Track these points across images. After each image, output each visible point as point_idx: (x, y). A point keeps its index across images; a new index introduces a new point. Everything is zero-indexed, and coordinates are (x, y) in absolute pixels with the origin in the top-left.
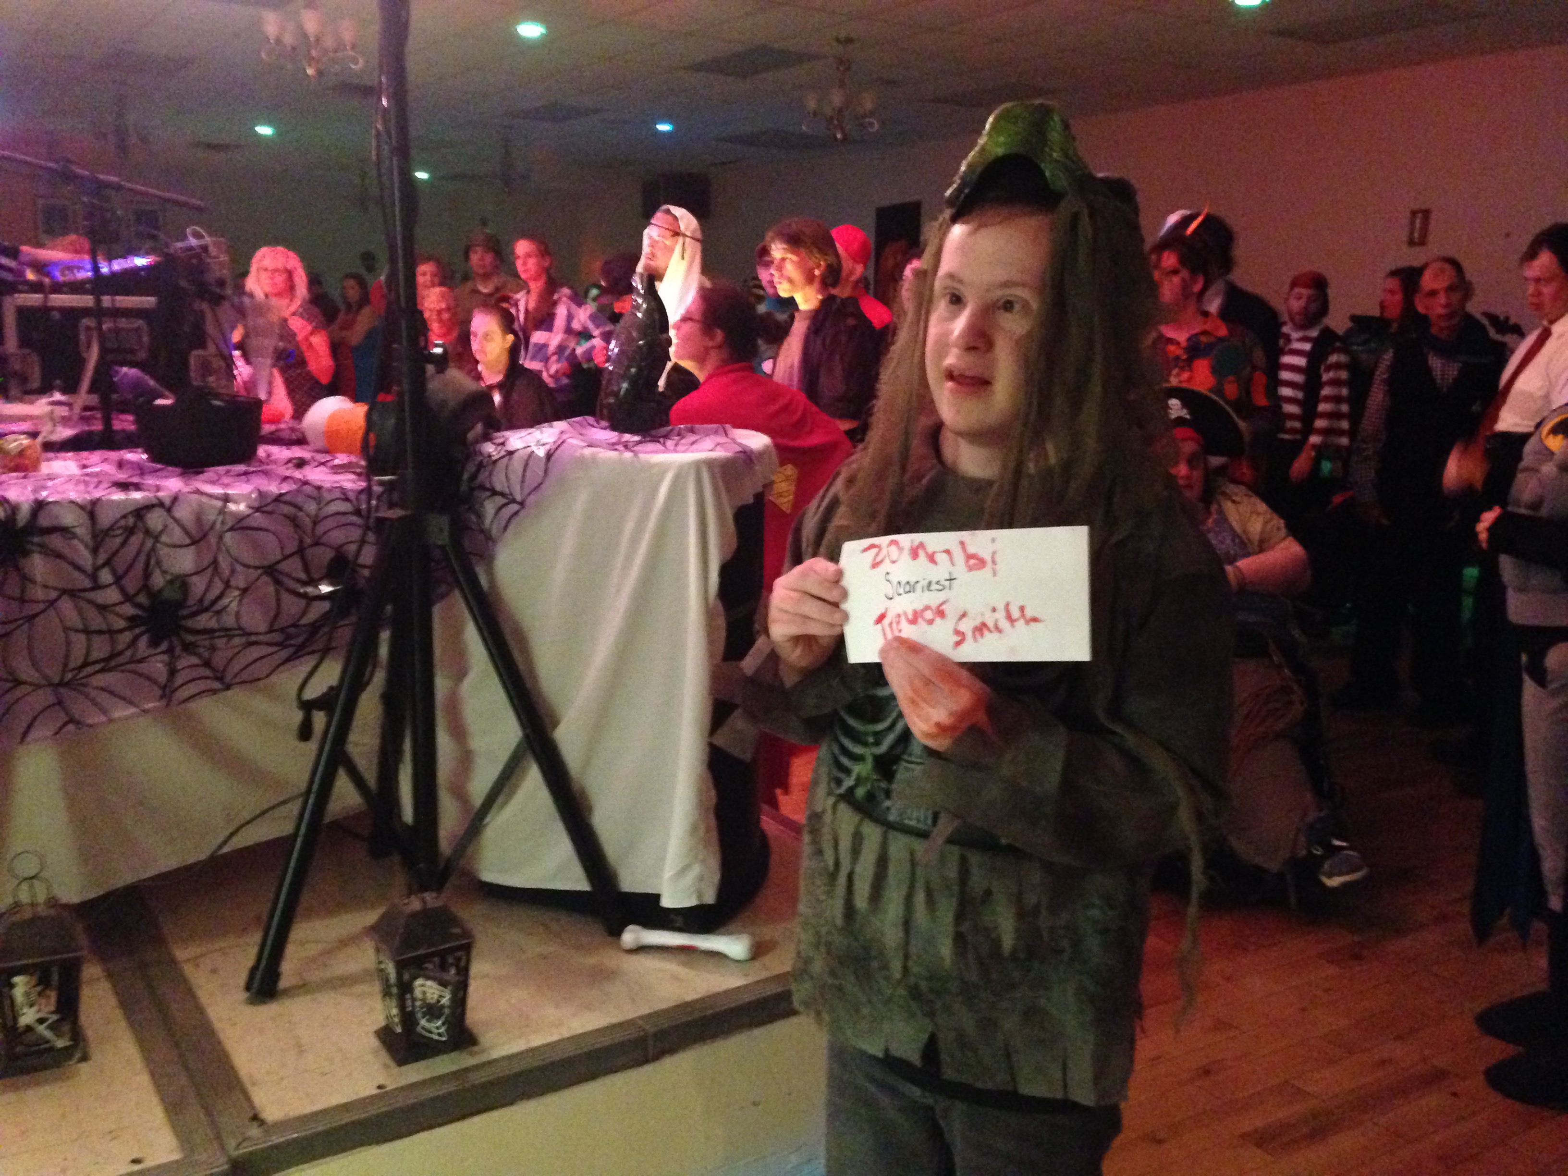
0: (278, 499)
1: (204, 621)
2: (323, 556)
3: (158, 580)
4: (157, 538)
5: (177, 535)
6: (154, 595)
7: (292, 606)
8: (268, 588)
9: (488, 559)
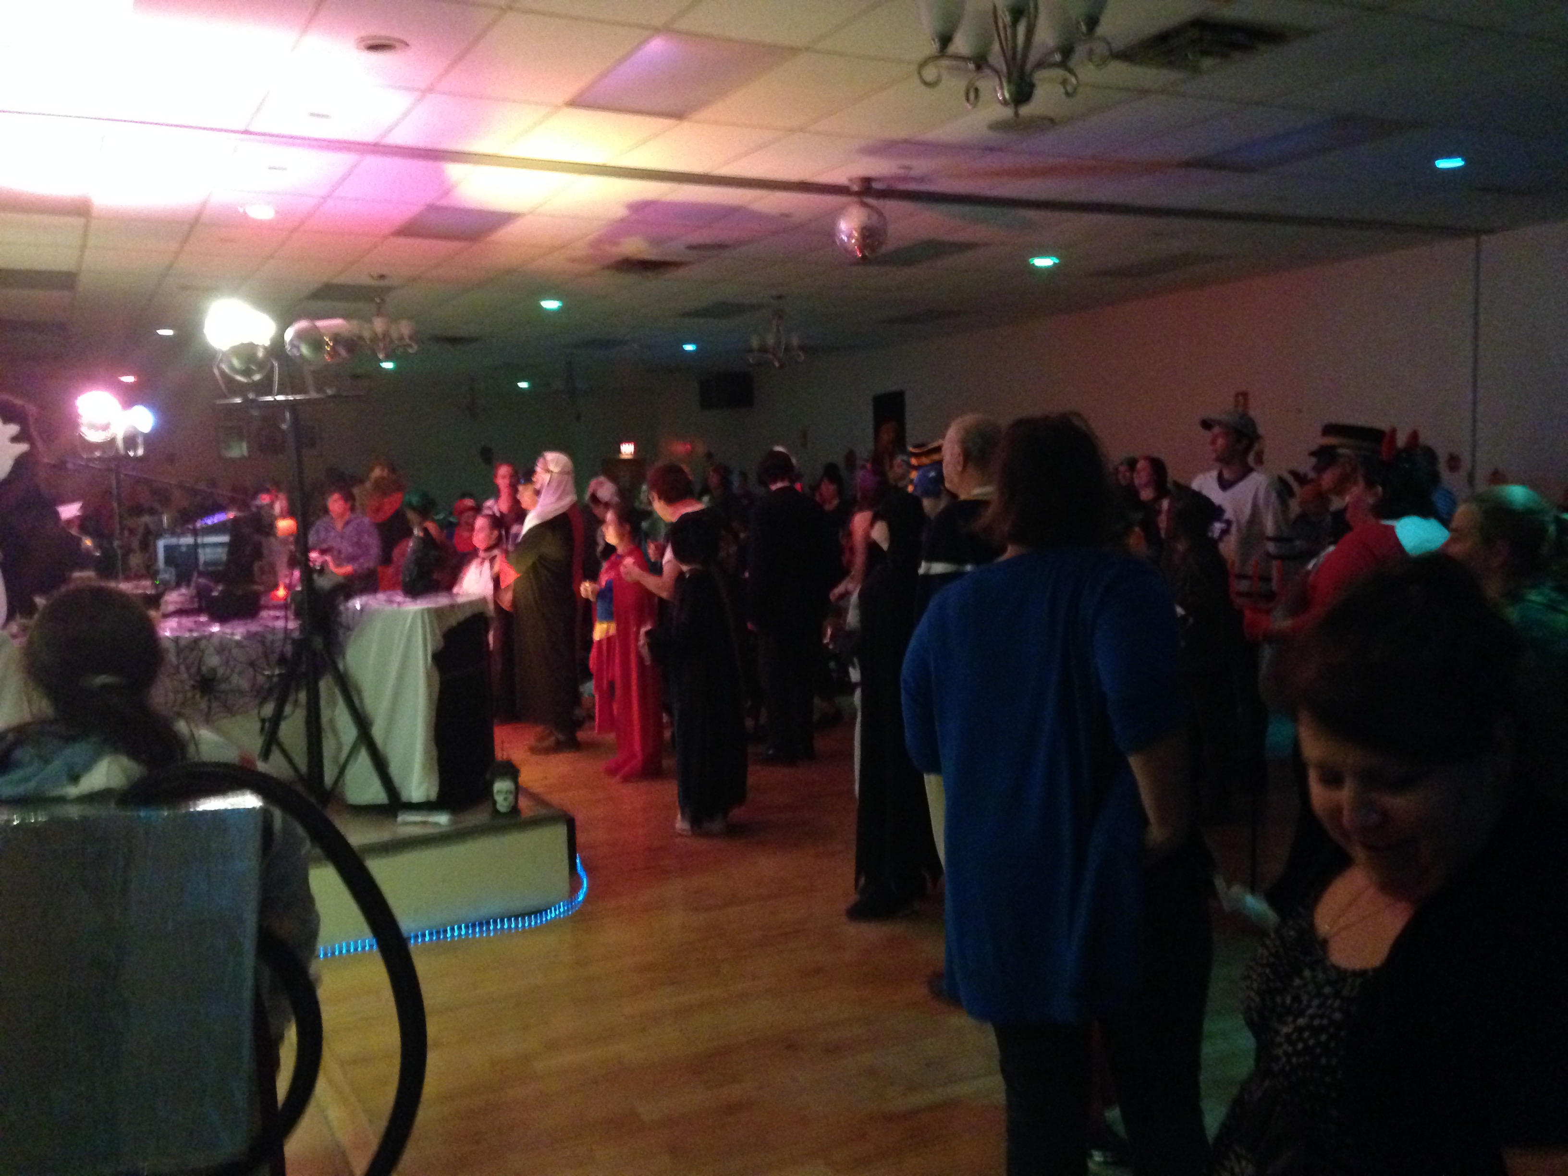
0: (256, 634)
1: (224, 686)
2: (275, 657)
3: (204, 669)
4: (203, 651)
5: (211, 649)
6: (203, 676)
7: (260, 679)
8: (251, 671)
9: (342, 654)
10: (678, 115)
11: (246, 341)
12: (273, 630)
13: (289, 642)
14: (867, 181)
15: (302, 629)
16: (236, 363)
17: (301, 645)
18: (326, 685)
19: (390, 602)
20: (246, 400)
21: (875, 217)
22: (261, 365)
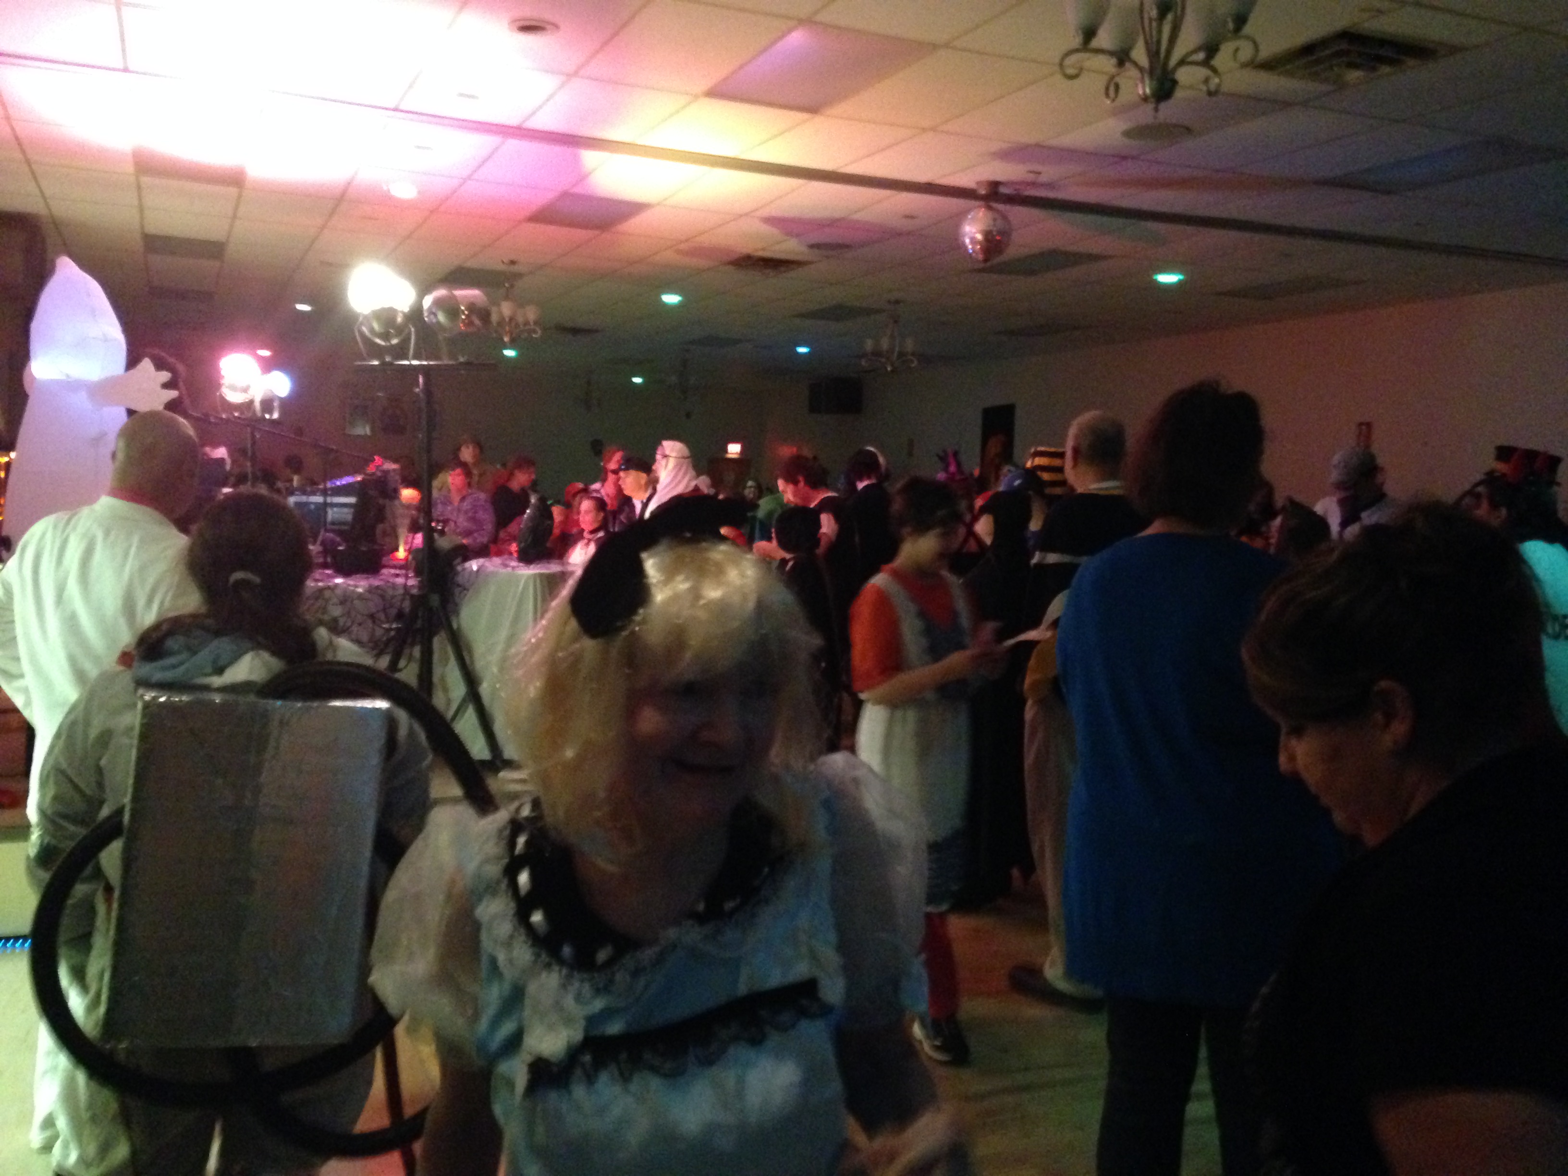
0: (377, 587)
2: (393, 612)
5: (335, 600)
7: (379, 632)
8: (370, 623)
9: (457, 613)
10: (813, 109)
11: (386, 306)
12: (394, 586)
13: (408, 597)
14: (995, 185)
15: (421, 587)
16: (376, 326)
17: (419, 601)
18: (440, 643)
19: (506, 566)
20: (383, 363)
21: (1000, 222)
22: (400, 330)
